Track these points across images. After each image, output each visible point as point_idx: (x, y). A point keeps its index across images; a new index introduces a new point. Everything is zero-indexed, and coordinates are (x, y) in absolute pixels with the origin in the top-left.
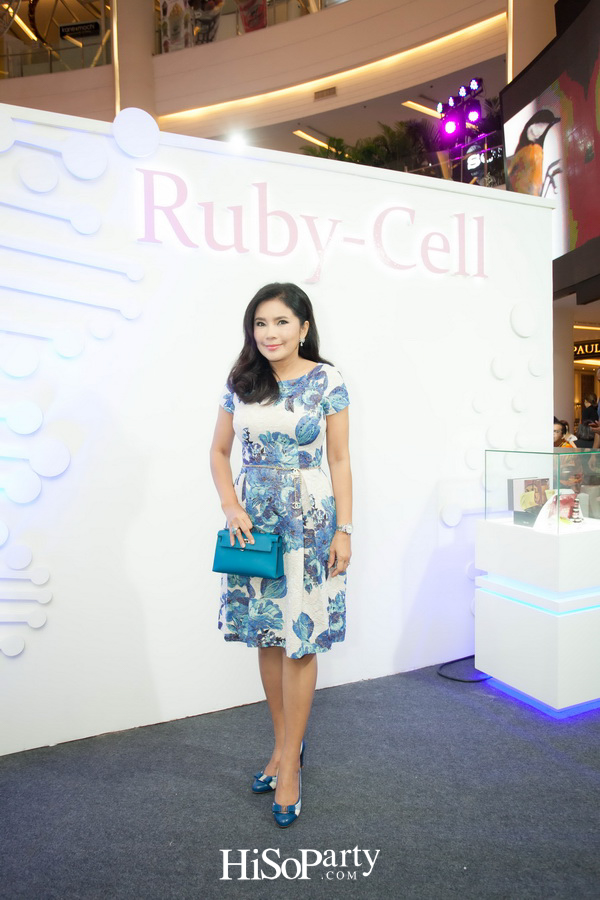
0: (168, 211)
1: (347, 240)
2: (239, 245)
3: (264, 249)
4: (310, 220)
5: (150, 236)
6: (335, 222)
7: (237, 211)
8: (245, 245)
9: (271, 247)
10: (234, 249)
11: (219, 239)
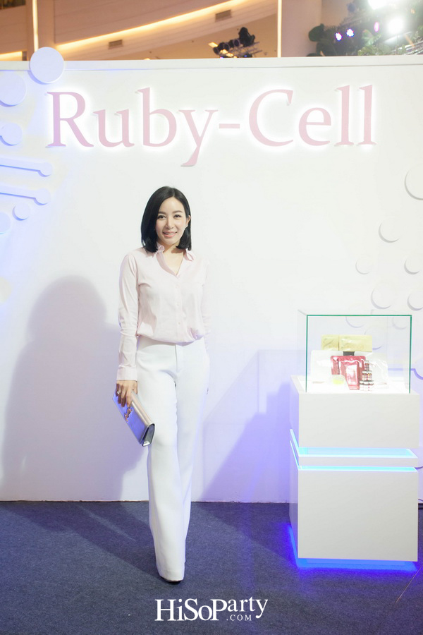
0: (71, 121)
1: (222, 126)
2: (126, 141)
3: (147, 141)
4: (188, 114)
5: (57, 142)
6: (211, 112)
7: (125, 115)
8: (131, 141)
9: (152, 141)
10: (122, 144)
11: (109, 138)
